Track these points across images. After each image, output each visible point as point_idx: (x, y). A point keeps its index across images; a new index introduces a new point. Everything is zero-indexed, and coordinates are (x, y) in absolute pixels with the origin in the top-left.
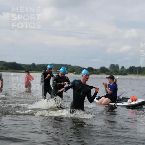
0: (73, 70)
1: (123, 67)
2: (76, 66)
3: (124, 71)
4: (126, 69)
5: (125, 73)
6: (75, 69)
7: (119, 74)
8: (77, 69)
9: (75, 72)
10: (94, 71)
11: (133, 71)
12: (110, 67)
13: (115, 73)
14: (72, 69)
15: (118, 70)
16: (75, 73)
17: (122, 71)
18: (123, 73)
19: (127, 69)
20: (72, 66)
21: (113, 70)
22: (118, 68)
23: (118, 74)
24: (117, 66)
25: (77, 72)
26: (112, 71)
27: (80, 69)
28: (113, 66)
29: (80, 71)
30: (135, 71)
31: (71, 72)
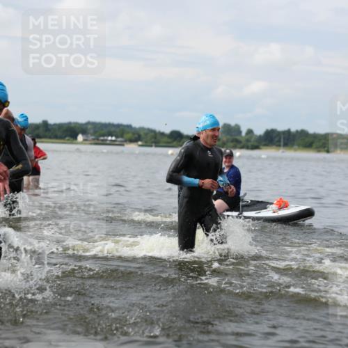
0: (136, 136)
1: (250, 132)
2: (142, 129)
3: (253, 139)
4: (256, 136)
5: (256, 144)
6: (142, 133)
7: (242, 148)
8: (146, 134)
9: (141, 141)
11: (273, 139)
13: (232, 144)
14: (134, 134)
15: (238, 138)
16: (140, 143)
17: (248, 141)
18: (250, 144)
19: (260, 136)
20: (135, 128)
21: (228, 137)
22: (240, 132)
23: (239, 145)
24: (237, 130)
25: (146, 142)
26: (225, 139)
27: (153, 134)
28: (227, 128)
29: (153, 140)
30: (277, 139)
31: (131, 141)
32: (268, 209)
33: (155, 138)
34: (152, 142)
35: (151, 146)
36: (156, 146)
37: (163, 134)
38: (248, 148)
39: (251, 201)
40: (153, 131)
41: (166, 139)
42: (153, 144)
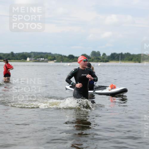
0: (53, 58)
1: (104, 54)
2: (56, 54)
3: (106, 58)
4: (107, 56)
5: (107, 60)
6: (56, 56)
7: (101, 62)
8: (58, 57)
9: (55, 60)
10: (75, 59)
11: (115, 57)
12: (91, 54)
13: (96, 60)
14: (52, 57)
15: (99, 57)
16: (55, 61)
17: (103, 58)
18: (104, 60)
19: (109, 56)
20: (53, 54)
21: (95, 57)
22: (100, 55)
23: (99, 61)
24: (98, 54)
25: (58, 60)
26: (93, 58)
27: (61, 57)
28: (94, 53)
29: (61, 59)
30: (116, 57)
31: (51, 60)
32: (107, 89)
33: (62, 58)
34: (61, 60)
35: (60, 62)
36: (62, 62)
37: (65, 56)
38: (103, 62)
39: (99, 86)
40: (61, 55)
41: (66, 59)
42: (61, 61)
